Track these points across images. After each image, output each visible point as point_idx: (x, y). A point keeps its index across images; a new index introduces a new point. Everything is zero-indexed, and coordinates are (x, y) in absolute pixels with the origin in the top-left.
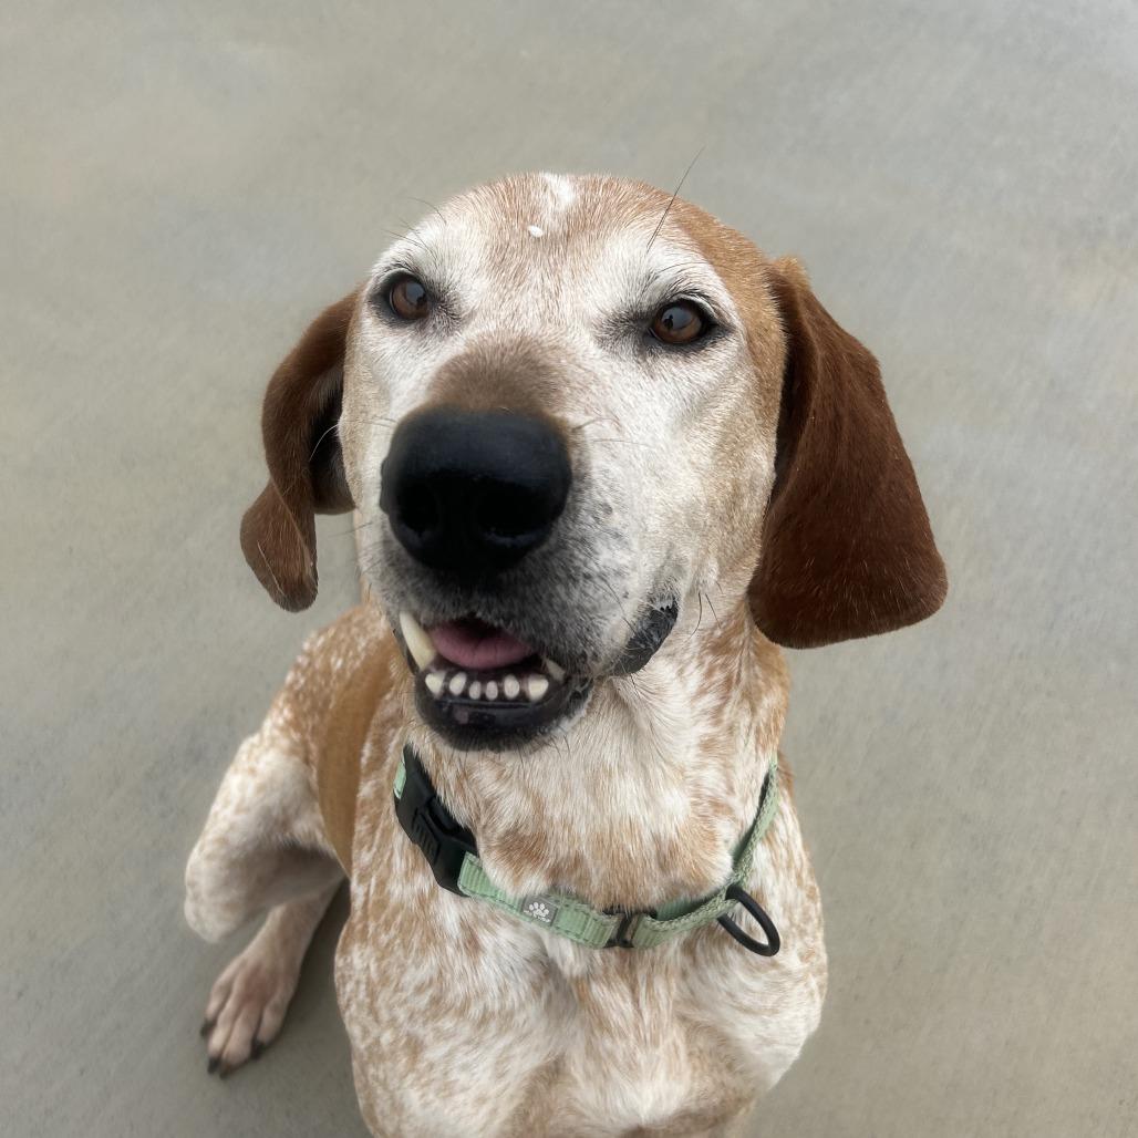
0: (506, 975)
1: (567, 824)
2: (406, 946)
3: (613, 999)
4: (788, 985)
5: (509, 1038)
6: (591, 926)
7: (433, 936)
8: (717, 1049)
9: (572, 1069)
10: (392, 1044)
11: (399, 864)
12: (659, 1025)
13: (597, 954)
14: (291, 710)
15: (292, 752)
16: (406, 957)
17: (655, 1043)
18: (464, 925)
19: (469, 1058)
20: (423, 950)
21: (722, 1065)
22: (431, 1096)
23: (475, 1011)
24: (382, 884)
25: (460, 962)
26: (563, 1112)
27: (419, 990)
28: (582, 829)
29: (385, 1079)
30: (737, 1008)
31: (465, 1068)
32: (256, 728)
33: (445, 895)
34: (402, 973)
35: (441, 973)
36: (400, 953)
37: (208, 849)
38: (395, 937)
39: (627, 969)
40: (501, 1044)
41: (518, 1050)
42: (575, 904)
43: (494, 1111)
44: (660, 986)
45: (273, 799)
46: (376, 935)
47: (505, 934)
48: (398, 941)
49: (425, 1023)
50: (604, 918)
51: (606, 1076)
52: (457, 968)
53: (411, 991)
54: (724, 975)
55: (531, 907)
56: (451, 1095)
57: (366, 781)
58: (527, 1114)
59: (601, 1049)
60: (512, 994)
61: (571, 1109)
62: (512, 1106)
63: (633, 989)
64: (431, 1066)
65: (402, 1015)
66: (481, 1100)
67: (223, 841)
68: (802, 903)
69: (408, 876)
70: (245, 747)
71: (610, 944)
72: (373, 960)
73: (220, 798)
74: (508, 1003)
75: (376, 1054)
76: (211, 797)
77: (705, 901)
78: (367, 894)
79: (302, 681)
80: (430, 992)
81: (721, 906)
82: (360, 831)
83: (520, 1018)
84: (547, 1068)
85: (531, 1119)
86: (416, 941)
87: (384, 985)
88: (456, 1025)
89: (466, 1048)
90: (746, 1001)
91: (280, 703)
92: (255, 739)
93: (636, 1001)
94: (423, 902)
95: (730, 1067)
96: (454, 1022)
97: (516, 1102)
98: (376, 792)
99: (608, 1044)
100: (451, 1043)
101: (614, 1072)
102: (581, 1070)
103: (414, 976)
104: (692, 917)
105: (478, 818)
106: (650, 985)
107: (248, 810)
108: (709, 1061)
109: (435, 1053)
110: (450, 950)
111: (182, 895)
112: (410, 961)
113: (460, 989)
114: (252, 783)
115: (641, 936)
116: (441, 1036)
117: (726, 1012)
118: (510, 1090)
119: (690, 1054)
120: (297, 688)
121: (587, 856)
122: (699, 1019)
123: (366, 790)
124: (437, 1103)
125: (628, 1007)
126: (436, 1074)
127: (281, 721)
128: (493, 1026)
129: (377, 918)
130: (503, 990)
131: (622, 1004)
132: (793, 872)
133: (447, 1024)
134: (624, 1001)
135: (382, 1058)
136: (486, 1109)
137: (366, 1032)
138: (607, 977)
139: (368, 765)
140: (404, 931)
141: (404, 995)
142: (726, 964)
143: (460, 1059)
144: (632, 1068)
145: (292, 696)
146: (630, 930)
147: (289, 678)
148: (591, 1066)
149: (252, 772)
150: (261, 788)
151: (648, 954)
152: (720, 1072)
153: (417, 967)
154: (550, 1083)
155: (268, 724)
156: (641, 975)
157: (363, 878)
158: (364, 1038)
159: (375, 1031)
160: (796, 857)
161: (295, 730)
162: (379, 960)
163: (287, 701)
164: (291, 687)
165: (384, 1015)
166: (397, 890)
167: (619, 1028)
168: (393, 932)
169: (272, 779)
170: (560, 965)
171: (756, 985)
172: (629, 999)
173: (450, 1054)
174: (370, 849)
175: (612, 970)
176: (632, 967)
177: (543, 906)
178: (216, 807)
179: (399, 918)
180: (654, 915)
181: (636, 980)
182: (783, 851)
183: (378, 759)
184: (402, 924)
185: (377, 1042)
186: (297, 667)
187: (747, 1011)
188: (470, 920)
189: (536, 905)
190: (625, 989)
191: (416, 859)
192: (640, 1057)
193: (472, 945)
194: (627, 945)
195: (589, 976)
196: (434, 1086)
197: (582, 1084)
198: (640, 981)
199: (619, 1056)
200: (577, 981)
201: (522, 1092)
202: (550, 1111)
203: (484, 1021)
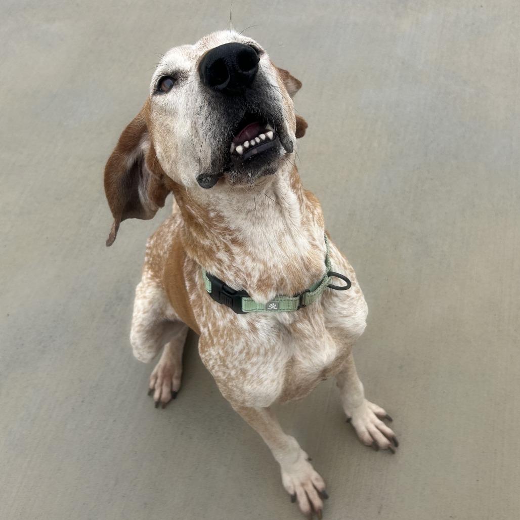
0: (268, 335)
1: (275, 266)
2: (231, 340)
3: (304, 326)
4: (355, 303)
5: (275, 356)
6: (291, 304)
7: (239, 332)
8: (340, 333)
9: (298, 358)
10: (236, 374)
11: (218, 315)
12: (320, 331)
13: (295, 313)
14: (152, 271)
15: (158, 287)
16: (233, 344)
17: (321, 337)
18: (249, 323)
19: (265, 369)
20: (238, 338)
21: (343, 337)
22: (255, 386)
23: (262, 351)
24: (214, 324)
25: (252, 337)
26: (300, 374)
27: (241, 352)
28: (281, 266)
29: (236, 385)
30: (343, 317)
31: (264, 372)
32: (140, 280)
33: (239, 316)
34: (233, 350)
35: (247, 343)
36: (230, 343)
37: (137, 329)
38: (227, 339)
39: (306, 315)
40: (274, 359)
41: (279, 359)
42: (284, 298)
43: (278, 383)
44: (317, 317)
45: (156, 306)
46: (218, 341)
47: (263, 321)
48: (228, 339)
49: (246, 363)
50: (295, 299)
51: (310, 353)
52: (252, 338)
53: (238, 354)
54: (335, 307)
55: (270, 306)
56: (262, 383)
57: (192, 294)
58: (288, 380)
59: (305, 345)
60: (272, 341)
61: (302, 372)
62: (283, 379)
63: (310, 321)
64: (252, 376)
65: (236, 363)
66: (273, 381)
67: (141, 325)
68: (349, 274)
69: (224, 317)
70: (138, 288)
71: (299, 308)
72: (220, 350)
73: (135, 309)
74: (272, 344)
75: (230, 378)
76: (131, 311)
77: (322, 280)
78: (209, 330)
79: (151, 259)
80: (245, 351)
81: (327, 279)
82: (197, 312)
83: (277, 348)
84: (289, 362)
85: (290, 380)
86: (234, 336)
87: (227, 356)
88: (257, 359)
89: (263, 366)
90: (345, 312)
91: (146, 270)
92: (140, 285)
93: (311, 324)
94: (232, 322)
95: (346, 337)
96: (256, 358)
97: (284, 376)
98: (197, 296)
99: (307, 342)
100: (258, 365)
101: (312, 351)
102: (301, 357)
103: (237, 349)
104: (321, 287)
105: (246, 283)
106: (314, 317)
107: (147, 312)
108: (339, 338)
109: (252, 371)
110: (247, 334)
111: (131, 349)
112: (234, 345)
113: (255, 345)
114: (146, 301)
115: (307, 300)
116: (253, 364)
117: (340, 320)
118: (281, 374)
119: (333, 338)
120: (150, 262)
121: (285, 276)
122: (332, 326)
123: (193, 297)
124: (258, 387)
125: (310, 327)
126: (255, 378)
127: (149, 276)
128: (269, 353)
129: (217, 336)
130: (269, 340)
131: (307, 327)
132: (342, 265)
133: (254, 360)
134: (308, 325)
135: (233, 379)
136: (275, 383)
137: (224, 373)
138: (301, 320)
139: (189, 289)
140: (229, 335)
141: (235, 357)
142: (334, 303)
143: (262, 369)
144: (317, 347)
145: (150, 266)
146: (303, 300)
147: (146, 259)
148: (304, 354)
149: (145, 297)
150: (150, 303)
151: (311, 307)
152: (343, 340)
153: (238, 345)
154: (292, 367)
155: (144, 278)
156: (310, 315)
157: (205, 325)
158: (224, 375)
159: (228, 372)
160: (341, 260)
161: (157, 278)
162: (223, 349)
163: (149, 268)
164: (148, 262)
165: (230, 366)
166: (221, 324)
167: (309, 335)
168: (225, 337)
169: (153, 298)
170: (285, 322)
171: (345, 306)
172: (309, 325)
173: (258, 369)
174: (203, 316)
175: (301, 317)
176: (307, 314)
177: (273, 304)
178: (134, 314)
179: (225, 332)
180: (309, 292)
181: (309, 318)
182: (336, 259)
183: (194, 285)
184: (227, 334)
185: (230, 374)
186: (147, 254)
187: (346, 316)
188: (251, 321)
189: (271, 305)
190: (307, 322)
191: (224, 310)
192: (318, 343)
193: (254, 329)
194: (304, 306)
195: (295, 322)
196: (255, 382)
197: (303, 361)
198: (310, 317)
199: (311, 344)
200: (291, 325)
201: (285, 373)
202: (295, 375)
203: (266, 354)
